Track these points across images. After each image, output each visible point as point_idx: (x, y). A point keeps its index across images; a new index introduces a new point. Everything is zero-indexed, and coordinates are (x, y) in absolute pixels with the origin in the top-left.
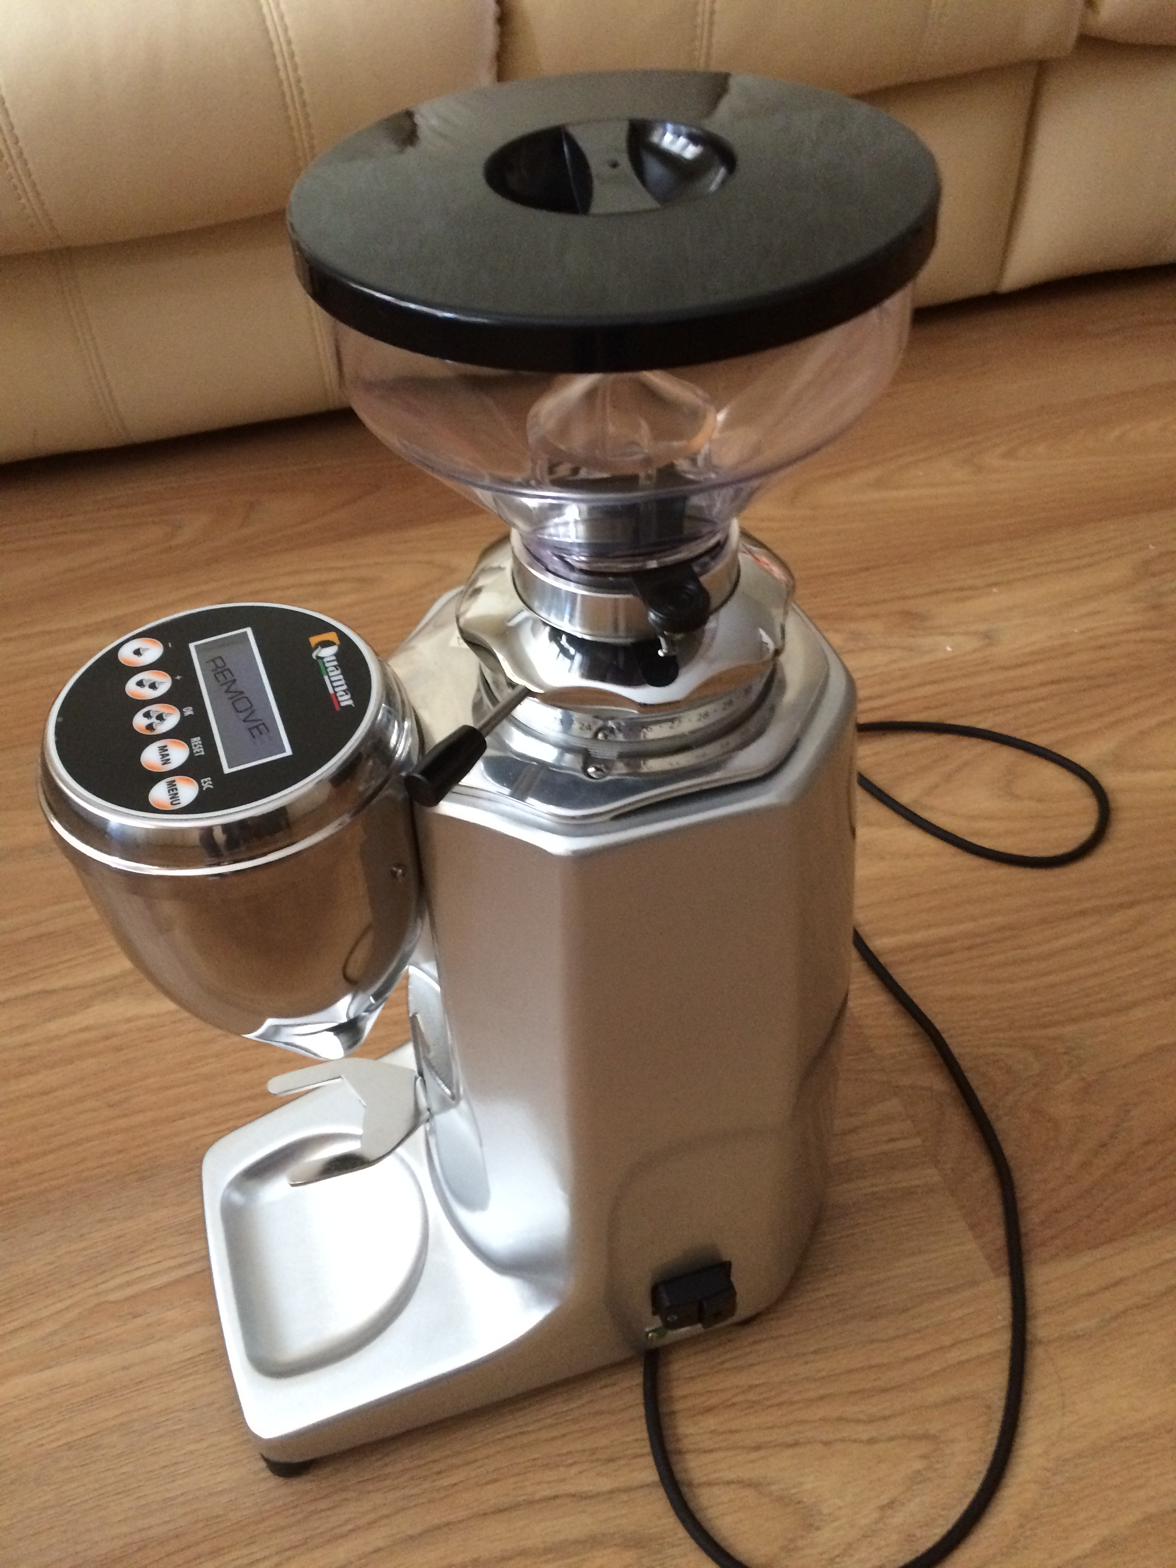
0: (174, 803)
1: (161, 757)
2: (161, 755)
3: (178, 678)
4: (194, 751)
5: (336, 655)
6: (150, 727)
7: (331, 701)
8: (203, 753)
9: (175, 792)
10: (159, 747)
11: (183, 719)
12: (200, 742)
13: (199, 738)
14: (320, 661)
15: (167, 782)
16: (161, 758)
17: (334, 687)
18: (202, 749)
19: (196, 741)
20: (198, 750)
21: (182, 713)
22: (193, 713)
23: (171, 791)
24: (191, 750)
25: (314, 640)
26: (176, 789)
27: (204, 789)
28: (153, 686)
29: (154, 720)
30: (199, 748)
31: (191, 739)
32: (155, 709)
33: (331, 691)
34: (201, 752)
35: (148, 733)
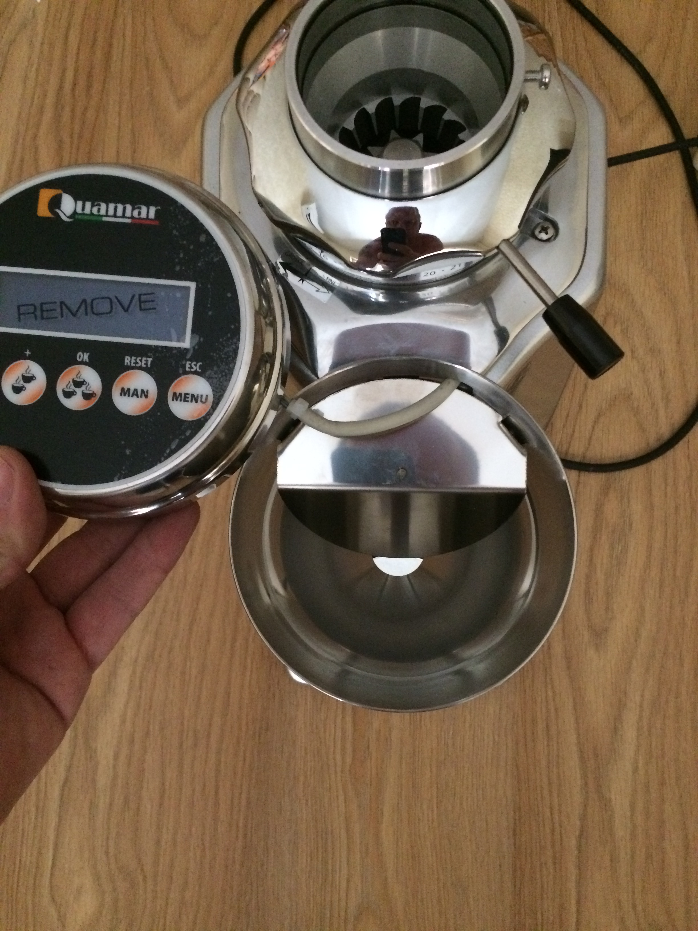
0: (204, 400)
1: (135, 396)
2: (132, 396)
3: (28, 353)
4: (144, 366)
5: (76, 199)
6: (87, 396)
7: (141, 225)
8: (150, 360)
9: (190, 396)
10: (121, 395)
11: (90, 364)
12: (133, 358)
13: (127, 357)
14: (76, 216)
15: (173, 400)
16: (138, 397)
17: (124, 216)
18: (144, 359)
19: (127, 360)
20: (144, 362)
21: (82, 363)
22: (88, 354)
23: (187, 399)
24: (141, 368)
25: (43, 211)
26: (186, 394)
27: (200, 371)
28: (28, 379)
29: (79, 391)
30: (141, 361)
31: (126, 364)
32: (61, 386)
33: (128, 221)
34: (147, 361)
35: (94, 401)
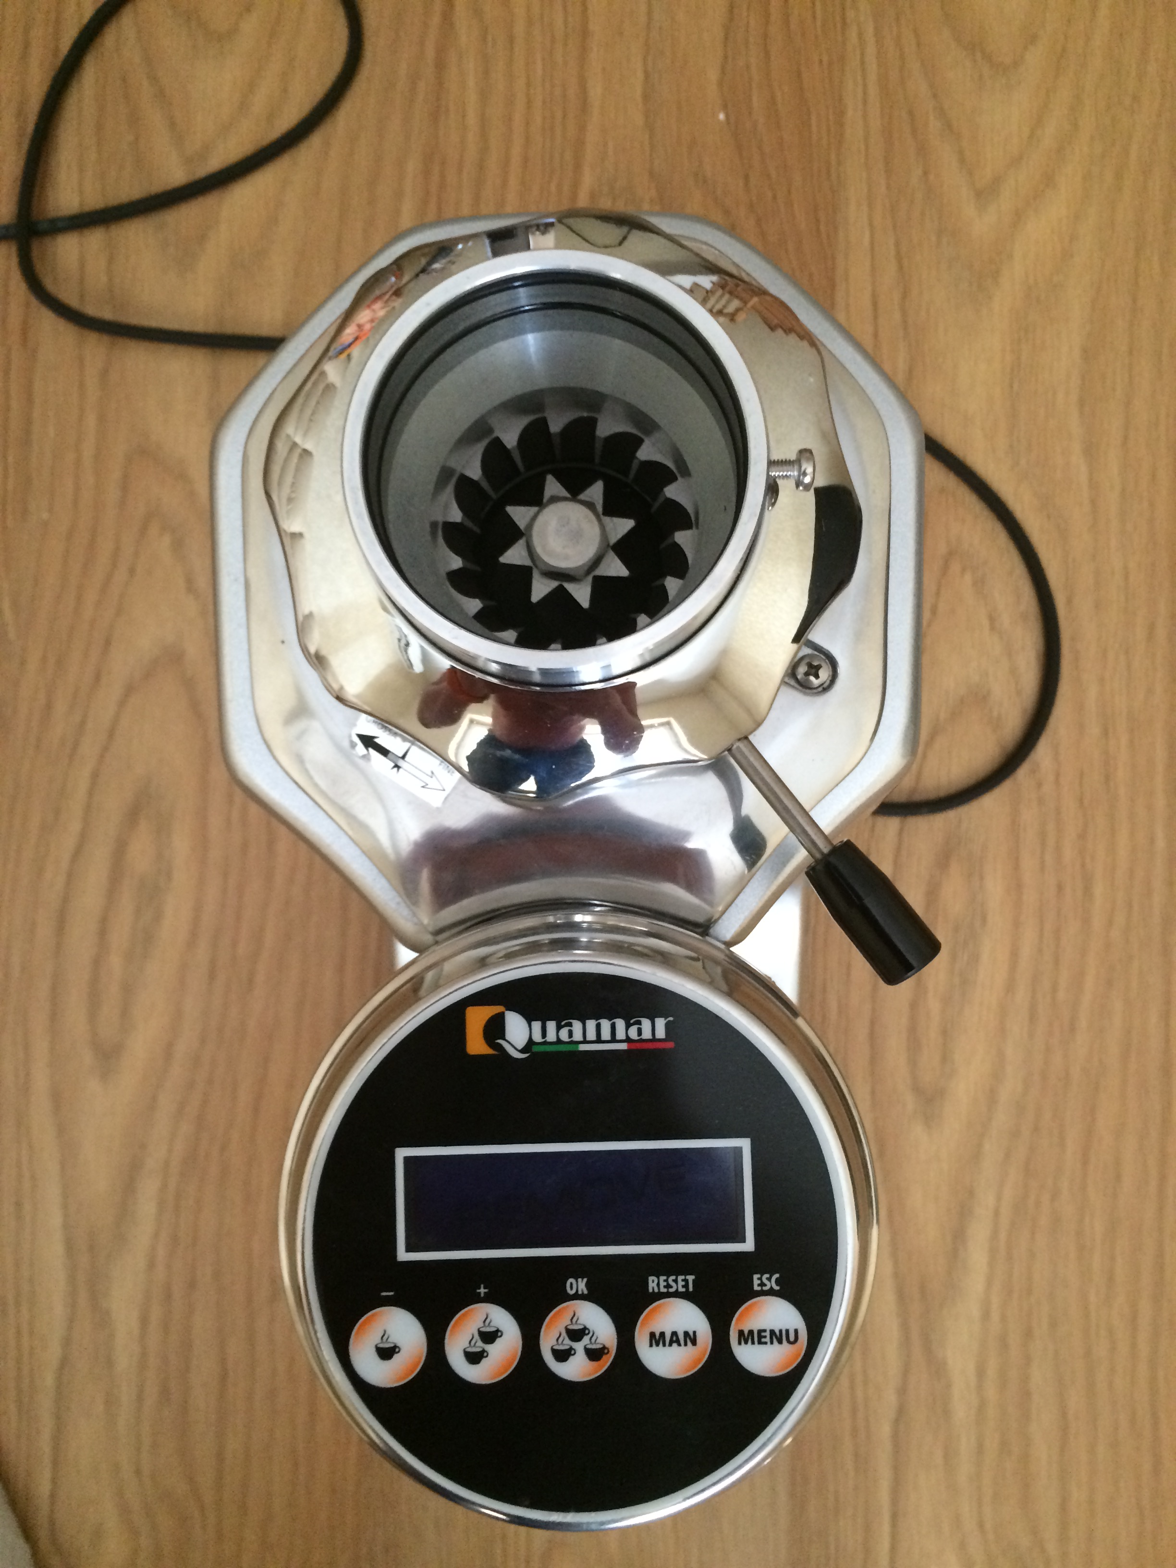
0: (792, 1338)
1: (675, 1345)
2: (670, 1345)
3: (482, 1291)
4: (681, 1289)
5: (529, 1020)
6: (594, 1354)
7: (641, 1052)
8: (691, 1278)
9: (768, 1334)
10: (651, 1346)
11: (592, 1296)
12: (662, 1278)
13: (651, 1278)
14: (536, 1049)
15: (740, 1343)
16: (679, 1345)
17: (613, 1040)
18: (680, 1278)
19: (653, 1283)
20: (681, 1283)
21: (577, 1297)
22: (585, 1280)
23: (763, 1340)
24: (677, 1295)
25: (476, 1045)
26: (760, 1332)
27: (777, 1288)
28: (490, 1337)
29: (579, 1347)
30: (676, 1281)
31: (651, 1290)
32: (548, 1341)
33: (623, 1046)
34: (686, 1281)
35: (607, 1361)
